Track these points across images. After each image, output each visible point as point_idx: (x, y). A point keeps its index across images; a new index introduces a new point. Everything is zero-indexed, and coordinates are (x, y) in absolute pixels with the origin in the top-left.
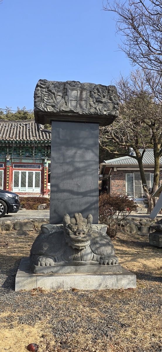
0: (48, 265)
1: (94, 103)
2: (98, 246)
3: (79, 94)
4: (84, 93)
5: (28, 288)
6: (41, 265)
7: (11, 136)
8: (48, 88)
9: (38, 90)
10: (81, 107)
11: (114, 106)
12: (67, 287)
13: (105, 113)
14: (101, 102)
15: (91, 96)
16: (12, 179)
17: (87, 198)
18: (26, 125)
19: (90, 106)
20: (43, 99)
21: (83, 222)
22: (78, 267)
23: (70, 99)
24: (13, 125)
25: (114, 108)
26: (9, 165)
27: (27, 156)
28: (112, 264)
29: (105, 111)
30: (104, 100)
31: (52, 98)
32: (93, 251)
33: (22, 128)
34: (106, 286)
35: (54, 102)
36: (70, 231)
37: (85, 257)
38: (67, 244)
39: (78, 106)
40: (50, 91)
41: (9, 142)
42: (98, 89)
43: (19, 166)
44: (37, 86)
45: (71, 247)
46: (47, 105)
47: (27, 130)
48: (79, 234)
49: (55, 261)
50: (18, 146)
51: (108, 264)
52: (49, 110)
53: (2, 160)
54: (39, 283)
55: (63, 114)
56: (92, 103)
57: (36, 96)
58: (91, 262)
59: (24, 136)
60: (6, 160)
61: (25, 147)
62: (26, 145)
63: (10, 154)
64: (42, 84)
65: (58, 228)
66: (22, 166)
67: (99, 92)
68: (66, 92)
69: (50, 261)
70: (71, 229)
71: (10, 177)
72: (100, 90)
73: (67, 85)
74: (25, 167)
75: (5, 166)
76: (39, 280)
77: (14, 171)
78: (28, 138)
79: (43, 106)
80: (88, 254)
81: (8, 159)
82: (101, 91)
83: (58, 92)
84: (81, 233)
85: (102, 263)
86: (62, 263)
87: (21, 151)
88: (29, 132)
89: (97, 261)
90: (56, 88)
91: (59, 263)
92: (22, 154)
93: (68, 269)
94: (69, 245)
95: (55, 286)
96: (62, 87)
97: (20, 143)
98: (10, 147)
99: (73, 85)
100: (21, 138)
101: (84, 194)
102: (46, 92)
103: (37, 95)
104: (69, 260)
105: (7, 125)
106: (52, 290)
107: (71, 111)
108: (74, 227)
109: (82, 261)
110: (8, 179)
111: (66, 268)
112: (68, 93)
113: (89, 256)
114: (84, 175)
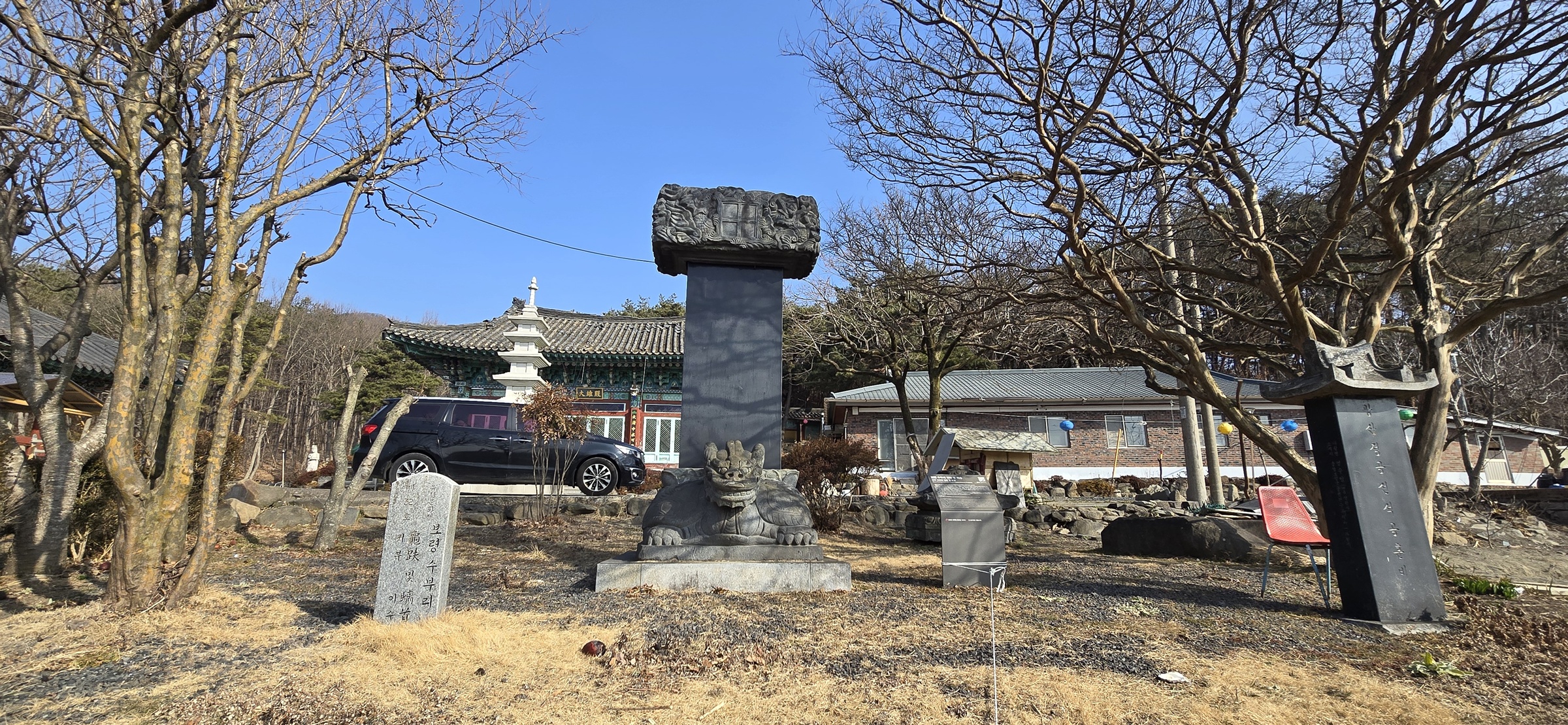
0: (669, 543)
1: (772, 229)
2: (773, 505)
3: (741, 210)
4: (751, 209)
5: (622, 585)
6: (654, 543)
7: (641, 347)
8: (680, 200)
9: (661, 203)
10: (745, 234)
11: (811, 234)
12: (704, 585)
13: (793, 246)
14: (786, 226)
15: (765, 214)
16: (642, 436)
17: (757, 415)
18: (674, 326)
19: (764, 232)
20: (671, 221)
21: (744, 455)
22: (731, 548)
23: (723, 219)
24: (649, 326)
25: (811, 236)
26: (636, 406)
27: (672, 388)
28: (803, 543)
29: (793, 242)
30: (790, 222)
31: (688, 218)
32: (762, 516)
33: (664, 331)
34: (788, 586)
35: (691, 225)
36: (714, 472)
37: (745, 526)
38: (708, 499)
39: (739, 232)
40: (685, 205)
41: (636, 359)
42: (778, 203)
43: (656, 409)
44: (660, 196)
45: (715, 504)
46: (677, 230)
47: (676, 335)
48: (731, 475)
49: (684, 536)
50: (656, 365)
51: (794, 543)
52: (680, 241)
53: (623, 396)
54: (645, 575)
55: (710, 248)
56: (766, 227)
57: (656, 213)
58: (758, 539)
59: (669, 346)
60: (630, 396)
61: (669, 370)
62: (671, 365)
63: (638, 383)
64: (670, 193)
65: (695, 475)
66: (662, 409)
67: (780, 206)
68: (716, 207)
69: (673, 535)
70: (716, 468)
71: (638, 431)
72: (783, 204)
73: (717, 193)
74: (669, 409)
75: (629, 408)
76: (645, 569)
77: (645, 418)
78: (676, 350)
79: (669, 231)
80: (751, 520)
81: (634, 394)
82: (784, 207)
83: (700, 206)
84: (736, 474)
85: (781, 541)
86: (698, 539)
87: (660, 378)
88: (679, 338)
89: (772, 537)
90: (696, 200)
91: (692, 540)
92: (664, 384)
93: (711, 551)
94: (712, 500)
95: (679, 582)
96: (708, 198)
97: (658, 359)
98: (639, 370)
99: (731, 194)
100: (661, 350)
101: (752, 408)
102: (676, 207)
103: (658, 212)
104: (712, 533)
105: (636, 326)
106: (672, 591)
107: (725, 243)
108: (721, 464)
109: (739, 536)
110: (633, 435)
111: (706, 549)
112: (719, 209)
113: (755, 525)
114: (752, 368)
